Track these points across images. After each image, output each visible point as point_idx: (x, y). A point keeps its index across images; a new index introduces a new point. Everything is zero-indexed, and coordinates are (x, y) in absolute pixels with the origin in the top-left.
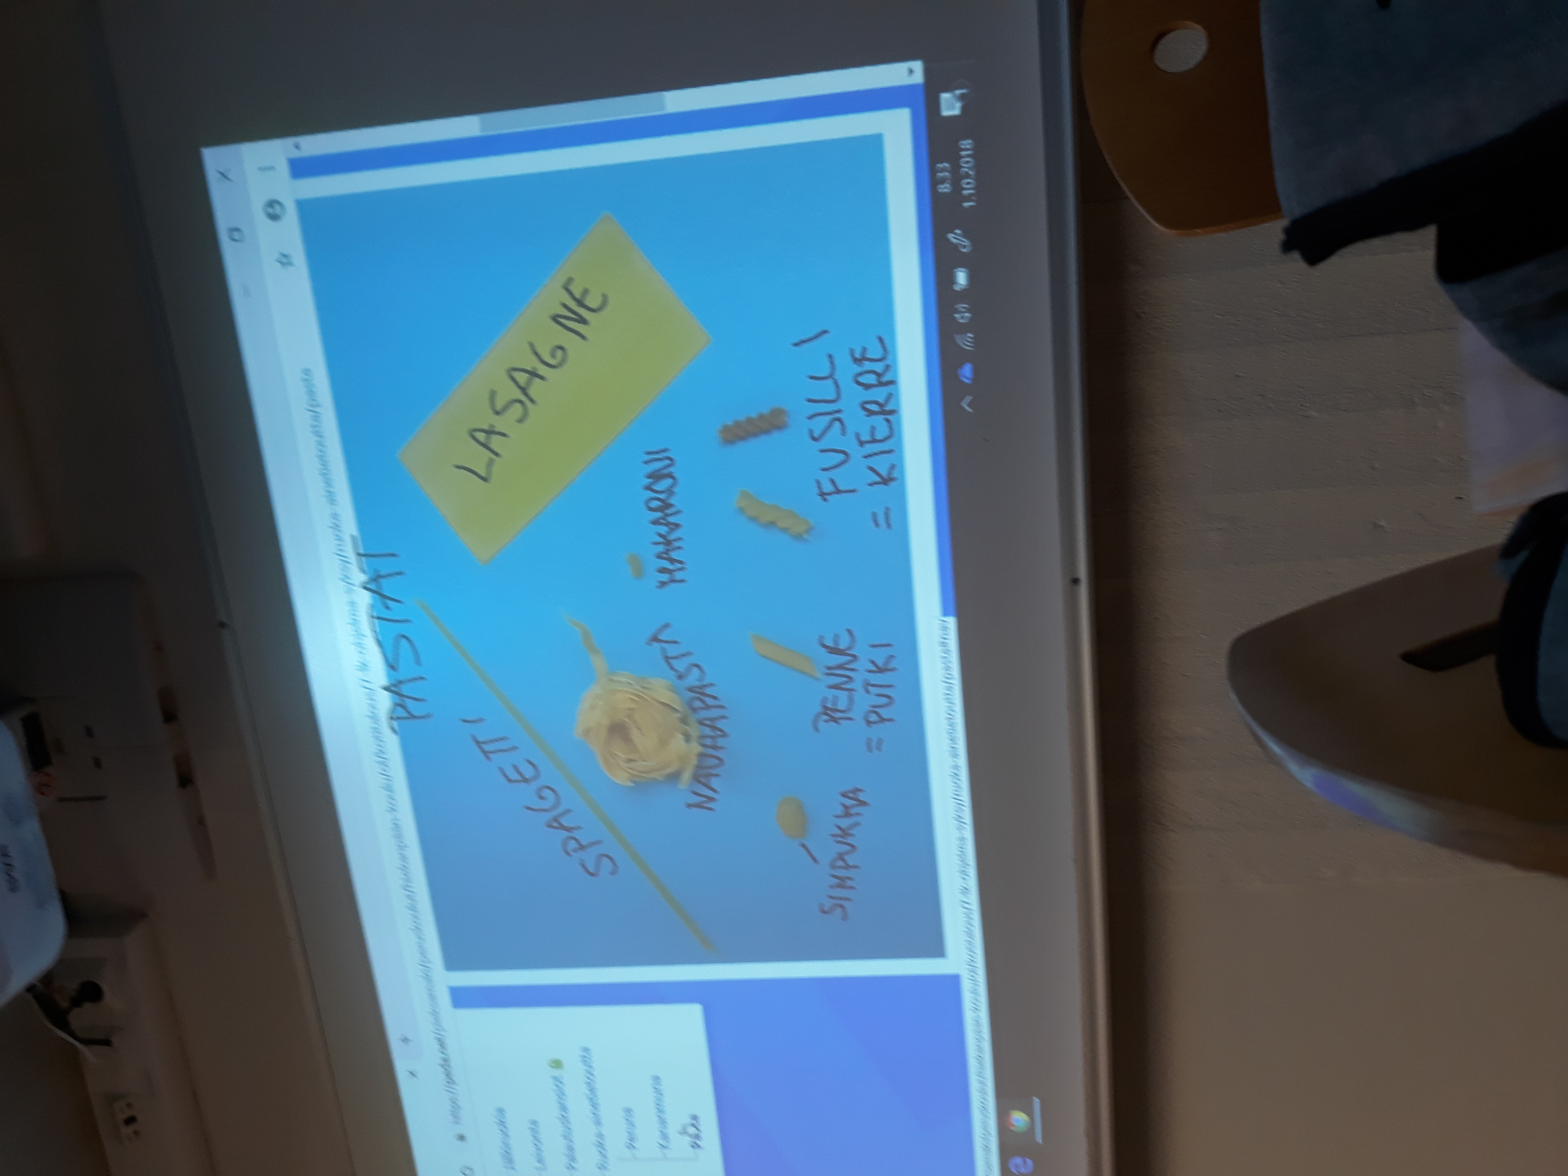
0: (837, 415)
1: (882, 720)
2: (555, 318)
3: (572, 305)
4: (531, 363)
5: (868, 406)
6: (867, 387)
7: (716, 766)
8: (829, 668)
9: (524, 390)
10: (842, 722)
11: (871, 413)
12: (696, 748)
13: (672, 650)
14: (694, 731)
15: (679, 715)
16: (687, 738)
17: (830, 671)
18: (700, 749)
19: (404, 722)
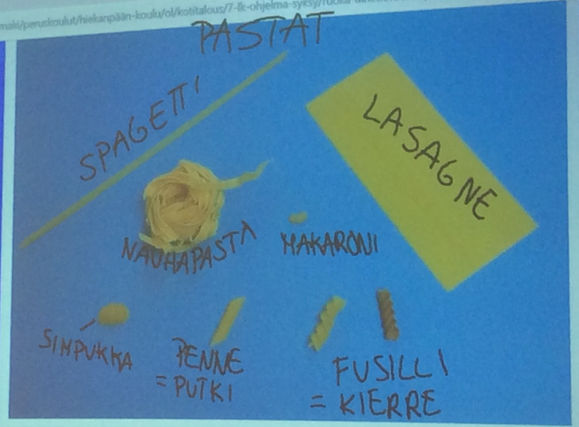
0: (390, 376)
1: (178, 388)
2: (471, 181)
3: (479, 194)
4: (442, 160)
5: (395, 398)
6: (408, 399)
7: (153, 263)
8: (217, 352)
9: (424, 152)
10: (179, 358)
11: (390, 400)
12: (167, 249)
13: (237, 238)
14: (180, 249)
15: (191, 239)
16: (174, 243)
17: (215, 353)
18: (166, 252)
19: (200, 33)
